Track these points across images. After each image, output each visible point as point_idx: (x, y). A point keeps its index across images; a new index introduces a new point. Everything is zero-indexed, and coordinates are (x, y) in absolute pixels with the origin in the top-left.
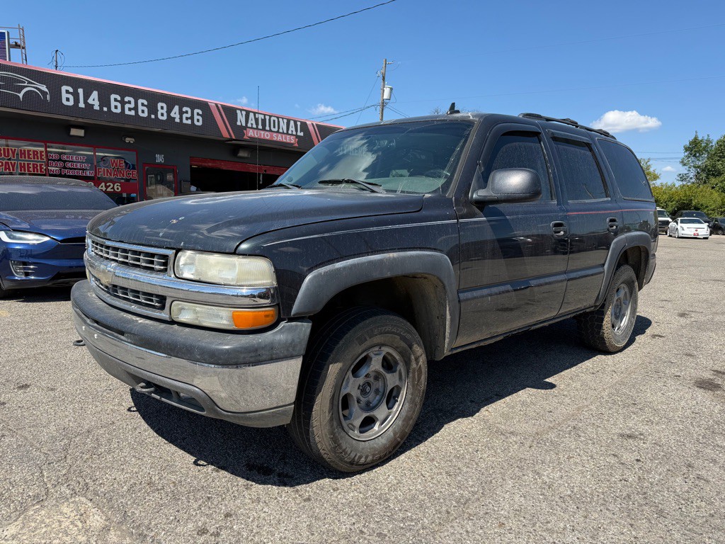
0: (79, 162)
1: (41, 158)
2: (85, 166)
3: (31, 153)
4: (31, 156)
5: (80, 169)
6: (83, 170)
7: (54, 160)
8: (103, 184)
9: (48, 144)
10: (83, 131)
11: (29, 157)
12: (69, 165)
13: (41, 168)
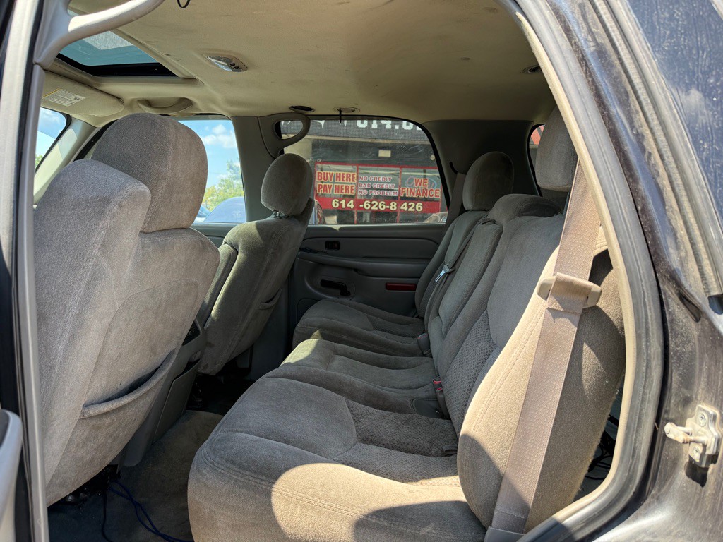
0: (385, 183)
1: (353, 181)
2: (390, 186)
3: (345, 176)
4: (345, 179)
5: (385, 190)
6: (388, 190)
7: (364, 182)
8: (405, 204)
9: (360, 167)
10: (390, 152)
11: (343, 180)
12: (376, 186)
13: (352, 190)
